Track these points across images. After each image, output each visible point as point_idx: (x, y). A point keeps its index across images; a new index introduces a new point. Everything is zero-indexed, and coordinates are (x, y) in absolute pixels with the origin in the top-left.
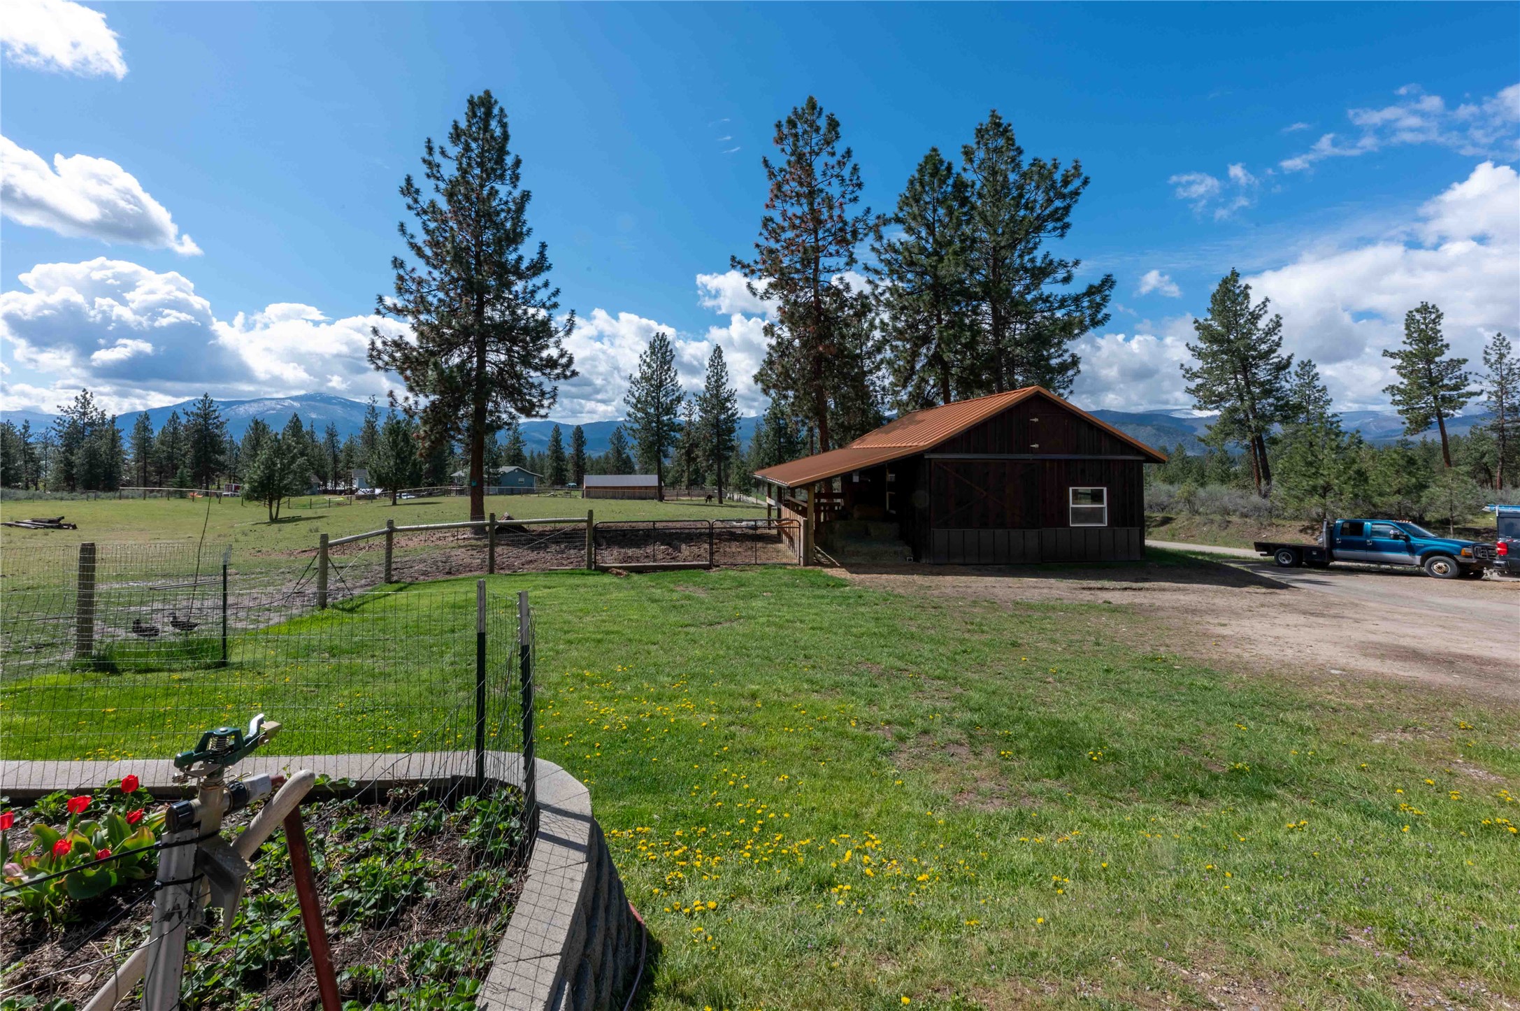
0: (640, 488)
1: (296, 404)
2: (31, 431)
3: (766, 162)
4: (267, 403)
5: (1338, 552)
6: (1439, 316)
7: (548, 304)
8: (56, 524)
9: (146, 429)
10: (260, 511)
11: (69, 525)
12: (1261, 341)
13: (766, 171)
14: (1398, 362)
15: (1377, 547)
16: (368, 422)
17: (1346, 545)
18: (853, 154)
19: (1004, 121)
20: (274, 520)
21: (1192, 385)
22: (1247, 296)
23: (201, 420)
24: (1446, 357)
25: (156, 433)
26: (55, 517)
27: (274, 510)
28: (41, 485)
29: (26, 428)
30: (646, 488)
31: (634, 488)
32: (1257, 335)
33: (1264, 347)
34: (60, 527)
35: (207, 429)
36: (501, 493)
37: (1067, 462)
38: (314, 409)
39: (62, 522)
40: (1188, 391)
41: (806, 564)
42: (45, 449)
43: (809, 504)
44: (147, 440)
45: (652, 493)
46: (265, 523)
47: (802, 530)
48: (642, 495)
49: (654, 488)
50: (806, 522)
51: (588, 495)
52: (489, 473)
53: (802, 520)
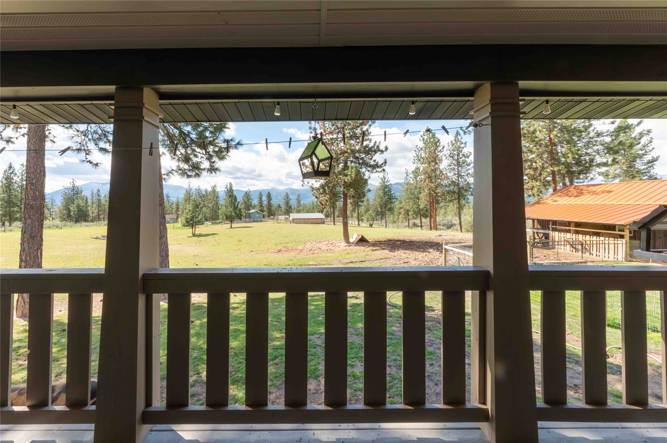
0: (315, 219)
10: (189, 231)
20: (194, 235)
27: (194, 230)
30: (317, 219)
31: (312, 219)
41: (627, 261)
42: (52, 204)
43: (627, 233)
44: (99, 200)
45: (320, 221)
46: (192, 236)
47: (624, 245)
48: (316, 222)
49: (321, 219)
50: (626, 241)
51: (293, 222)
52: (246, 213)
53: (623, 240)
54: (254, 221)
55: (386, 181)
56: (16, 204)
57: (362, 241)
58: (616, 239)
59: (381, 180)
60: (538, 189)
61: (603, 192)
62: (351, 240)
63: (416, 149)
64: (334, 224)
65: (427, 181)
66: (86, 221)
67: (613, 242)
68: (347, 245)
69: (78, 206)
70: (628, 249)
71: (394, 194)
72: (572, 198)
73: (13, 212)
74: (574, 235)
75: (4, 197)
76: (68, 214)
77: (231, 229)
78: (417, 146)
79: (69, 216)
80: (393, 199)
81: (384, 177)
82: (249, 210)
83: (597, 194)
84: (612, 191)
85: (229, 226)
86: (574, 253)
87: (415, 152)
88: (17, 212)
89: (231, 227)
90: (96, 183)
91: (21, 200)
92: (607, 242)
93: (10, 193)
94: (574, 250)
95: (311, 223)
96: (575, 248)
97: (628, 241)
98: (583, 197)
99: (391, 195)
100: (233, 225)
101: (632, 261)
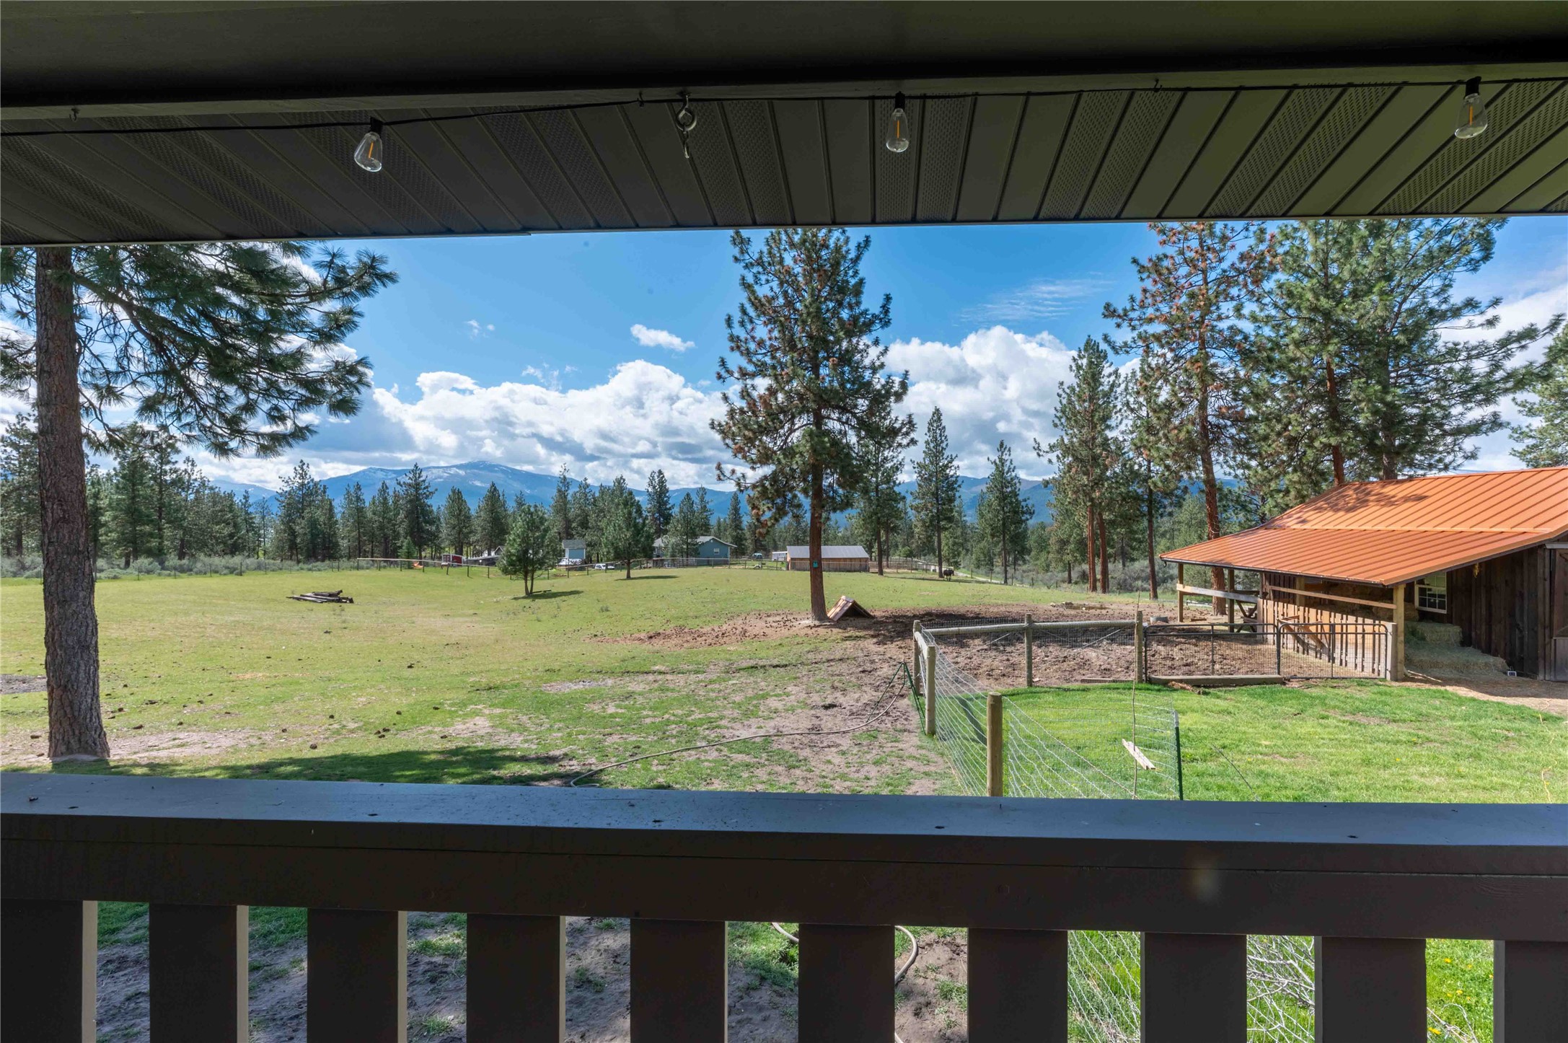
0: (845, 559)
1: (462, 472)
2: (251, 501)
4: (434, 471)
8: (336, 598)
9: (358, 499)
10: (517, 585)
11: (347, 599)
16: (559, 491)
20: (530, 595)
21: (1520, 447)
23: (412, 490)
25: (367, 504)
26: (334, 591)
27: (529, 583)
28: (261, 553)
29: (246, 498)
30: (851, 559)
31: (839, 559)
34: (339, 601)
35: (418, 499)
36: (699, 564)
38: (477, 477)
39: (341, 595)
40: (1514, 453)
41: (1396, 679)
42: (263, 518)
43: (1398, 606)
44: (360, 510)
45: (857, 564)
46: (524, 598)
47: (1390, 638)
48: (848, 567)
49: (860, 559)
50: (1395, 628)
51: (794, 568)
52: (688, 544)
53: (1389, 625)
54: (708, 564)
55: (1006, 469)
56: (148, 516)
57: (855, 613)
58: (1377, 622)
59: (993, 466)
60: (1299, 491)
61: (1406, 499)
62: (831, 613)
63: (1061, 392)
64: (881, 573)
65: (1074, 470)
66: (332, 557)
67: (1369, 629)
68: (817, 623)
69: (313, 523)
70: (1401, 647)
71: (1025, 500)
72: (1341, 513)
73: (143, 534)
74: (1302, 608)
75: (120, 500)
76: (291, 540)
77: (629, 582)
78: (1062, 384)
79: (293, 546)
80: (1023, 513)
81: (1001, 459)
82: (695, 536)
83: (1392, 504)
84: (1426, 497)
85: (624, 573)
86: (1300, 654)
87: (1058, 399)
88: (151, 535)
89: (629, 577)
90: (382, 470)
91: (160, 508)
92: (1360, 629)
93: (133, 490)
94: (1301, 649)
95: (836, 570)
96: (1303, 643)
97: (1401, 628)
98: (1362, 512)
99: (1018, 502)
100: (634, 573)
101: (1413, 680)
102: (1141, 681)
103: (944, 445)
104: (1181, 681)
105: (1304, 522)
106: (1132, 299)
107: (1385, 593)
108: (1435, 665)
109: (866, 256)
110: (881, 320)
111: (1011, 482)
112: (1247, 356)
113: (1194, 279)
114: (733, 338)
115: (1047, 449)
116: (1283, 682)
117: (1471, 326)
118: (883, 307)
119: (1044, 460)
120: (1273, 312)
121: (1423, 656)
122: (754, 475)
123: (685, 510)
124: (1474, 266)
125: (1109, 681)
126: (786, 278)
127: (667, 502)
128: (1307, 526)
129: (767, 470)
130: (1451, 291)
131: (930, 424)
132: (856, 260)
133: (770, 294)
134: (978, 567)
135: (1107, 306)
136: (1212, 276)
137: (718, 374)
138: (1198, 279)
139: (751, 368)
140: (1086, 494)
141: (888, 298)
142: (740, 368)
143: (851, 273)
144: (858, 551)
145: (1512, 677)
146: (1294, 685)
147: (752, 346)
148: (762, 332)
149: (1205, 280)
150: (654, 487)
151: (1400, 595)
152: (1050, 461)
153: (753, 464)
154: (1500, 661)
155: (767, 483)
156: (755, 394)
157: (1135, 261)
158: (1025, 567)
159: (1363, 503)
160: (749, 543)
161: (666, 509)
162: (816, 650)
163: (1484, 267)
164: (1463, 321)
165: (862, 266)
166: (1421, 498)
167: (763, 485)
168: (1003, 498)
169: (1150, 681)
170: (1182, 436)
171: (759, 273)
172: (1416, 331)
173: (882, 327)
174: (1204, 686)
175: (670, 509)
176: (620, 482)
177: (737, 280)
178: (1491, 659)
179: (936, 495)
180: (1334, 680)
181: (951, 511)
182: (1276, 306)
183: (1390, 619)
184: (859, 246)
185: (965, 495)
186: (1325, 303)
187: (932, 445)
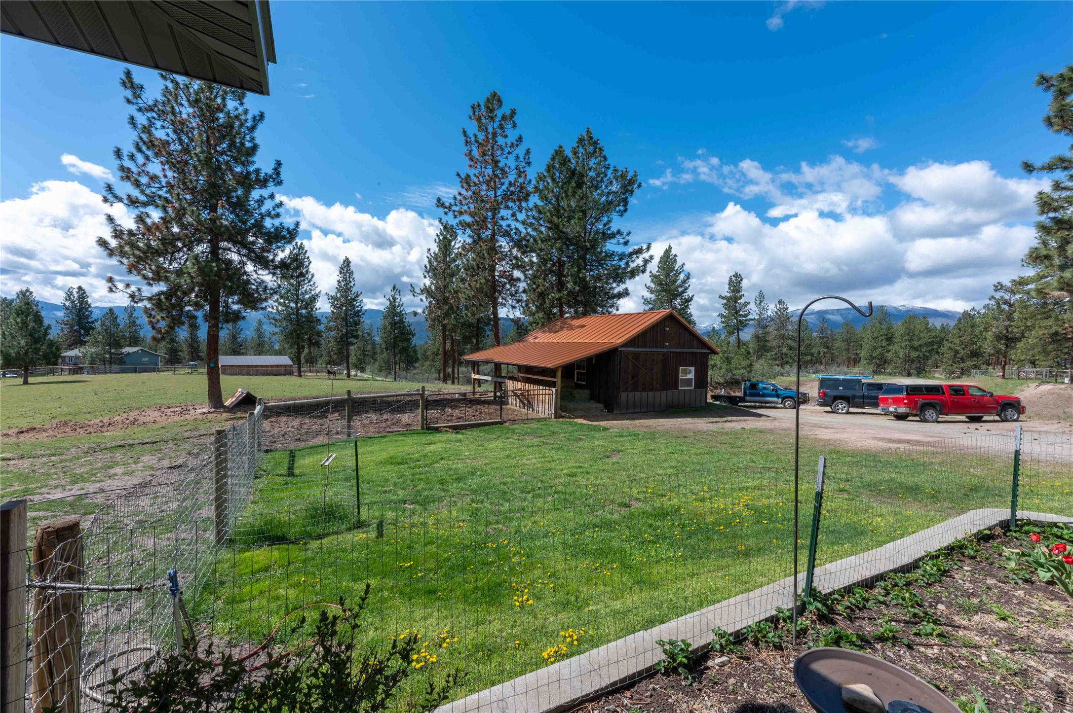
3: (464, 132)
5: (748, 398)
6: (741, 280)
7: (273, 213)
12: (681, 286)
13: (463, 139)
14: (725, 301)
15: (764, 395)
17: (751, 395)
18: (524, 139)
19: (595, 138)
22: (675, 260)
24: (742, 301)
30: (279, 366)
31: (267, 366)
32: (679, 282)
33: (680, 289)
37: (680, 353)
41: (556, 417)
43: (558, 380)
45: (283, 370)
47: (554, 396)
48: (275, 372)
49: (286, 366)
50: (556, 391)
51: (224, 372)
52: (111, 353)
53: (554, 390)
54: (135, 371)
55: (397, 305)
57: (246, 401)
58: (548, 388)
59: (388, 302)
61: (578, 327)
62: (227, 403)
63: (429, 255)
64: (300, 376)
65: (434, 306)
70: (559, 400)
77: (26, 387)
78: (431, 250)
80: (408, 334)
81: (393, 297)
82: (119, 346)
83: (573, 329)
85: (20, 380)
89: (25, 383)
92: (544, 393)
95: (264, 374)
96: (523, 403)
97: (559, 391)
98: (560, 333)
99: (404, 327)
100: (31, 380)
101: (563, 417)
102: (423, 428)
103: (352, 284)
104: (446, 427)
105: (536, 338)
106: (455, 198)
107: (551, 372)
108: (575, 409)
109: (261, 127)
110: (274, 180)
111: (400, 314)
112: (518, 244)
113: (489, 193)
114: (122, 168)
115: (419, 292)
116: (501, 423)
117: (619, 243)
118: (275, 169)
119: (418, 299)
120: (533, 221)
121: (571, 406)
122: (149, 291)
123: (107, 323)
124: (622, 214)
125: (408, 430)
126: (180, 127)
127: (88, 316)
128: (537, 341)
129: (162, 287)
130: (611, 224)
131: (341, 268)
132: (253, 128)
133: (164, 137)
134: (381, 371)
135: (439, 200)
136: (499, 193)
137: (105, 197)
138: (491, 193)
139: (143, 198)
140: (439, 322)
141: (279, 164)
142: (129, 196)
143: (248, 138)
144: (285, 360)
145: (605, 412)
146: (507, 424)
147: (144, 180)
148: (155, 167)
149: (495, 194)
150: (73, 302)
151: (559, 374)
152: (422, 300)
153: (150, 282)
154: (601, 406)
155: (162, 297)
156: (149, 221)
157: (458, 175)
158: (415, 372)
159: (562, 328)
160: (185, 354)
161: (88, 322)
162: (196, 429)
163: (625, 215)
164: (614, 241)
165: (257, 134)
166: (583, 326)
167: (159, 299)
168: (394, 324)
169: (428, 429)
170: (478, 286)
171: (154, 118)
172: (594, 244)
173: (275, 185)
174: (456, 429)
175: (93, 322)
176: (25, 295)
177: (126, 119)
178: (598, 405)
179: (345, 319)
180: (527, 420)
181: (357, 331)
182: (534, 218)
183: (555, 387)
184: (254, 118)
185: (366, 321)
186: (555, 219)
187: (343, 284)
